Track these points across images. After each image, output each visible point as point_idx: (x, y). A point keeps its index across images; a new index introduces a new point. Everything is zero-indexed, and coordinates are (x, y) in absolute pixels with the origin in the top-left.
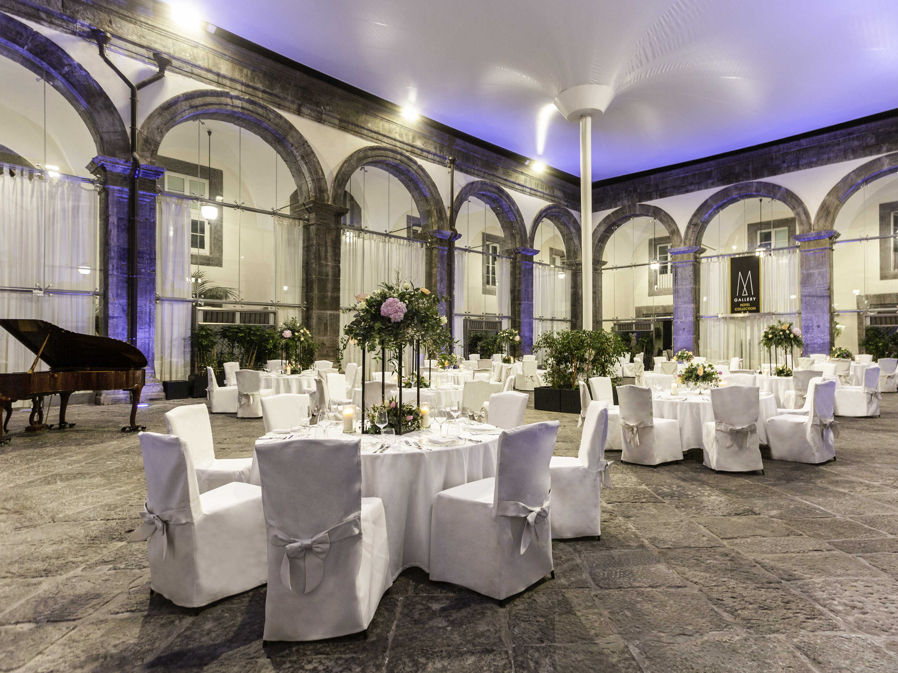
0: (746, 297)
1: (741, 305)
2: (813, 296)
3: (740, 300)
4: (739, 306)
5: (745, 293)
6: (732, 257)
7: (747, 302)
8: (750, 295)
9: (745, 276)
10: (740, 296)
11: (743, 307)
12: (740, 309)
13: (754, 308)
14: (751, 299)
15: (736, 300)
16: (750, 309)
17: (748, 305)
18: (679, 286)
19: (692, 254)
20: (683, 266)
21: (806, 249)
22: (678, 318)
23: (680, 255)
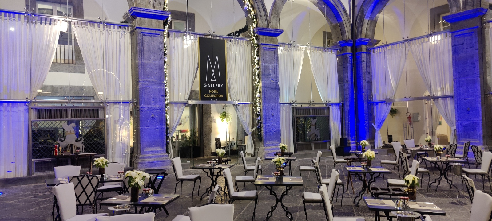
0: (214, 83)
1: (210, 91)
2: (269, 88)
3: (209, 86)
4: (208, 93)
5: (213, 79)
6: (201, 36)
7: (215, 89)
8: (217, 82)
9: (213, 60)
10: (209, 82)
11: (212, 94)
12: (209, 96)
13: (222, 96)
14: (219, 86)
15: (205, 86)
16: (218, 96)
17: (216, 91)
18: (146, 60)
19: (162, 22)
20: (150, 35)
21: (265, 43)
22: (145, 103)
23: (146, 19)
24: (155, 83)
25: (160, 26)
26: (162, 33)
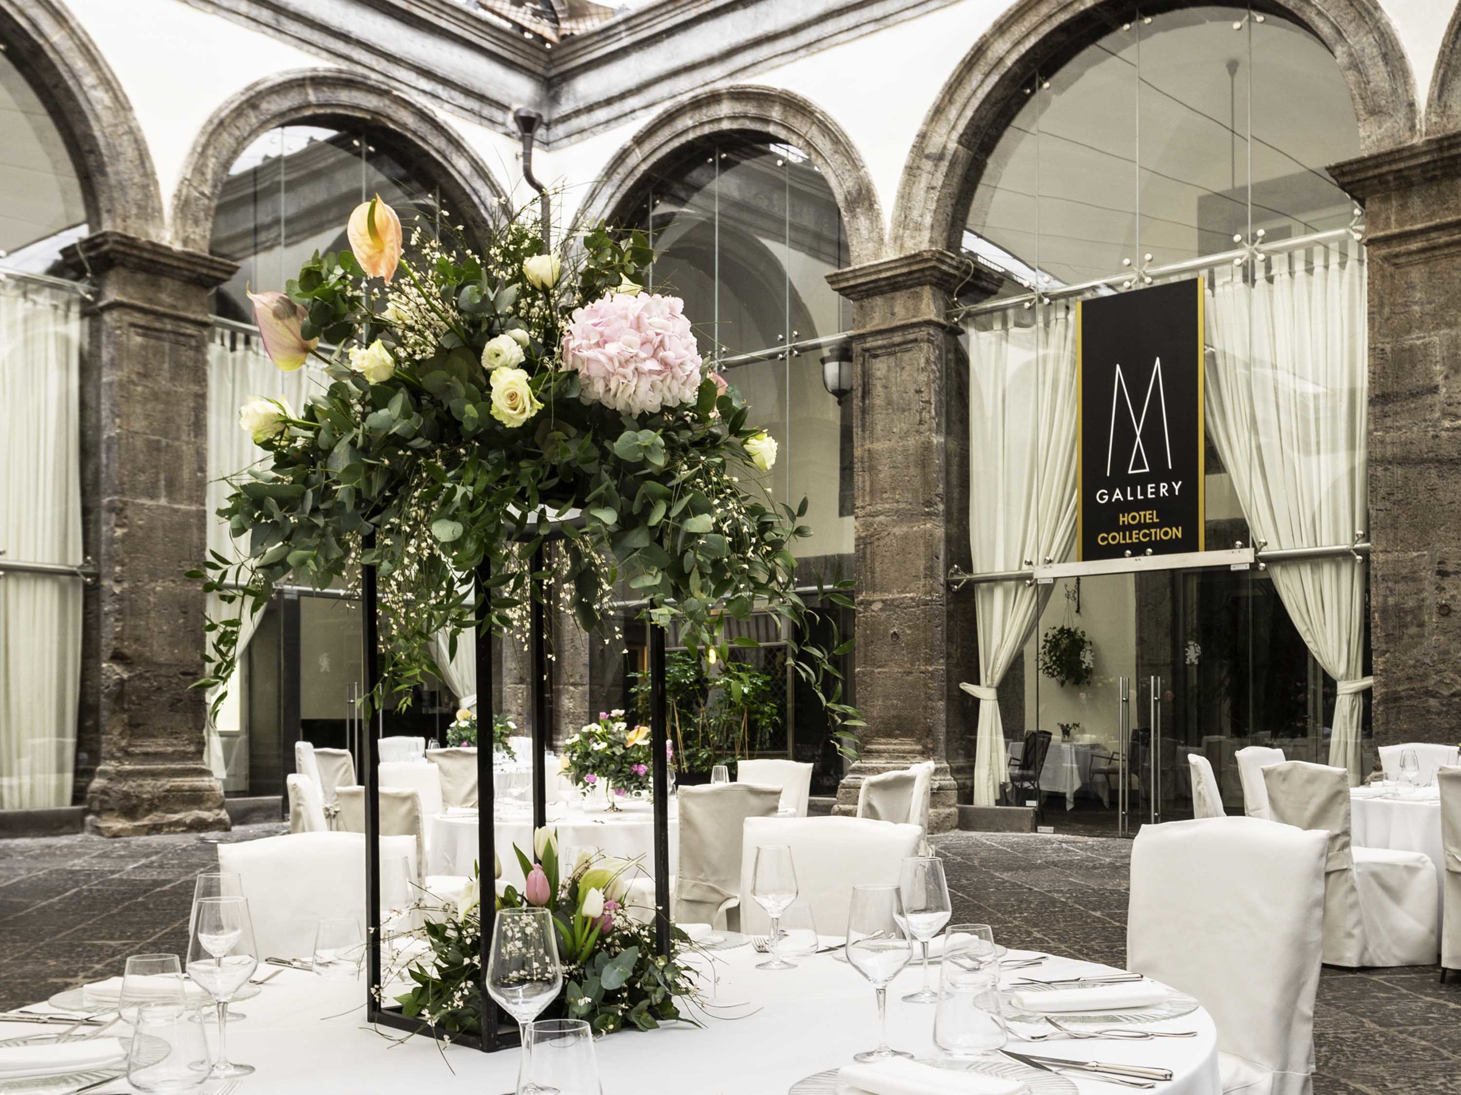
0: (1143, 480)
1: (1124, 519)
3: (1118, 495)
4: (1114, 526)
5: (1139, 464)
6: (1088, 297)
7: (1146, 505)
8: (1159, 474)
9: (1137, 383)
10: (1121, 480)
11: (1130, 528)
13: (1177, 532)
14: (1163, 491)
15: (1102, 497)
16: (1158, 534)
17: (1149, 516)
18: (878, 440)
19: (927, 292)
20: (891, 350)
21: (1395, 230)
22: (874, 588)
23: (879, 301)
24: (903, 516)
25: (917, 309)
26: (922, 333)
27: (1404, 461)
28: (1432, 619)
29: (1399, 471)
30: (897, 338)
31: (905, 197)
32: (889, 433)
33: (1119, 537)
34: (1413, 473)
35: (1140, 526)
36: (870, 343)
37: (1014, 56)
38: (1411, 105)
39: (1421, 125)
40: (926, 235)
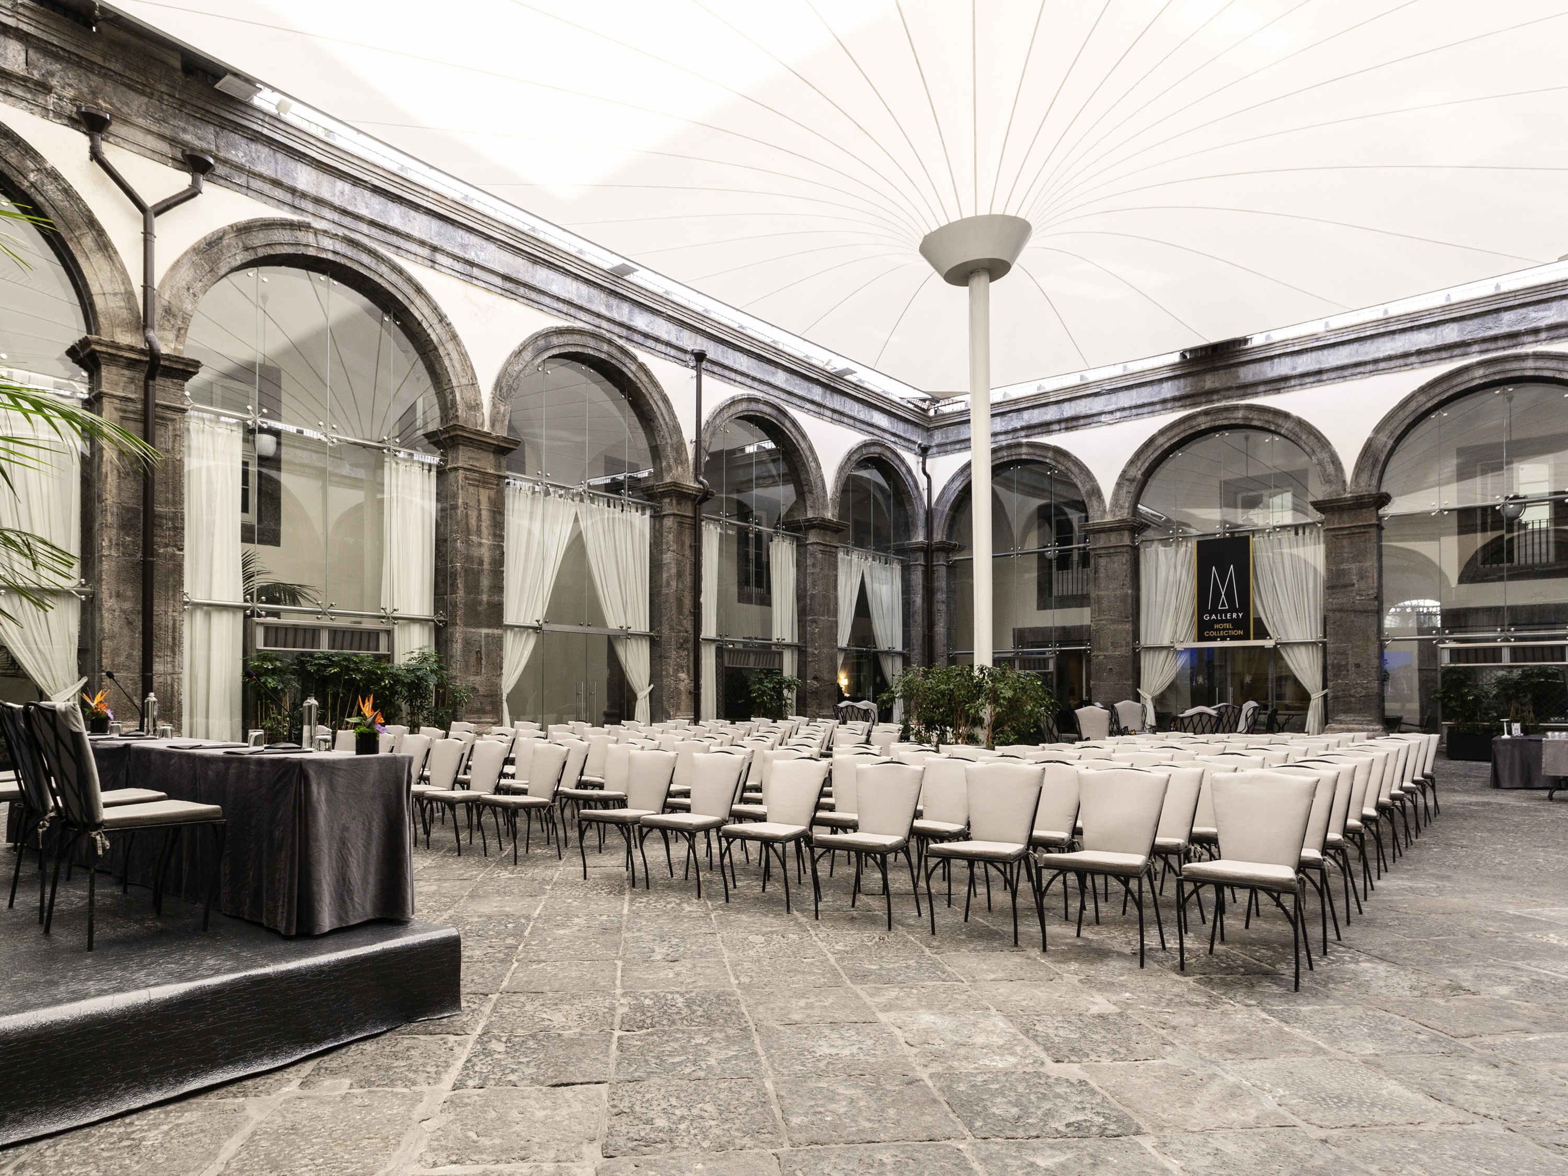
0: (1226, 612)
1: (1216, 626)
2: (1348, 611)
3: (1214, 617)
4: (1212, 628)
5: (1223, 605)
6: (1201, 539)
7: (1227, 621)
8: (1232, 609)
9: (1223, 574)
10: (1214, 610)
11: (1219, 630)
13: (1241, 632)
14: (1234, 616)
15: (1206, 617)
16: (1233, 633)
17: (1228, 626)
18: (1102, 591)
19: (1126, 533)
20: (1109, 555)
21: (1336, 526)
22: (1100, 650)
23: (1103, 535)
24: (1114, 622)
25: (1121, 540)
26: (1124, 549)
27: (1340, 610)
28: (1352, 669)
29: (1338, 614)
30: (1112, 551)
31: (1116, 495)
32: (1107, 588)
33: (1215, 633)
34: (1344, 615)
35: (1224, 629)
36: (1099, 552)
37: (1168, 444)
38: (1344, 482)
39: (1348, 489)
40: (1126, 511)
